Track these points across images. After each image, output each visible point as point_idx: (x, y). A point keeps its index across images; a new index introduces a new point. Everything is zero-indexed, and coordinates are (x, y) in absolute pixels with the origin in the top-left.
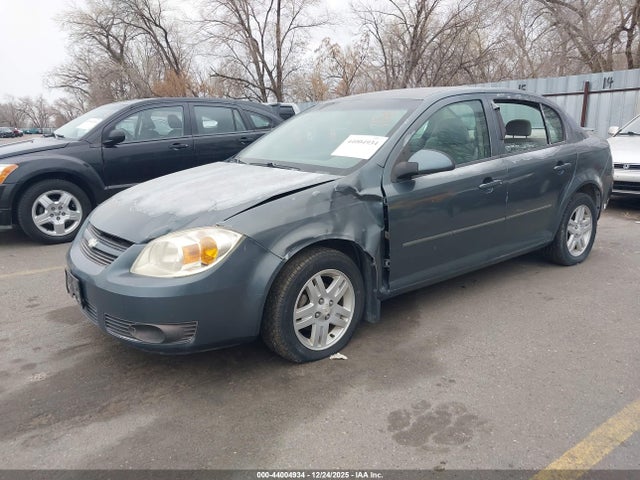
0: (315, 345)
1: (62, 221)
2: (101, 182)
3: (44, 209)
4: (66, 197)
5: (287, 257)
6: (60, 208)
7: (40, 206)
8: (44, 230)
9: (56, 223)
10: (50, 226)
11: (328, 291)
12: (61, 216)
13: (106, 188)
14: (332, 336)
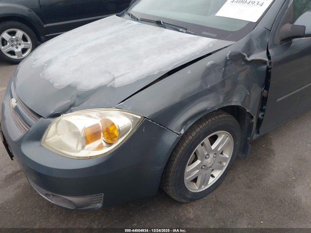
0: (200, 187)
1: (20, 50)
2: (41, 22)
3: (7, 42)
4: (20, 33)
5: (182, 132)
6: (17, 40)
7: (3, 40)
8: (9, 56)
9: (16, 50)
10: (12, 53)
11: (213, 147)
12: (18, 46)
13: (45, 26)
14: (212, 176)
